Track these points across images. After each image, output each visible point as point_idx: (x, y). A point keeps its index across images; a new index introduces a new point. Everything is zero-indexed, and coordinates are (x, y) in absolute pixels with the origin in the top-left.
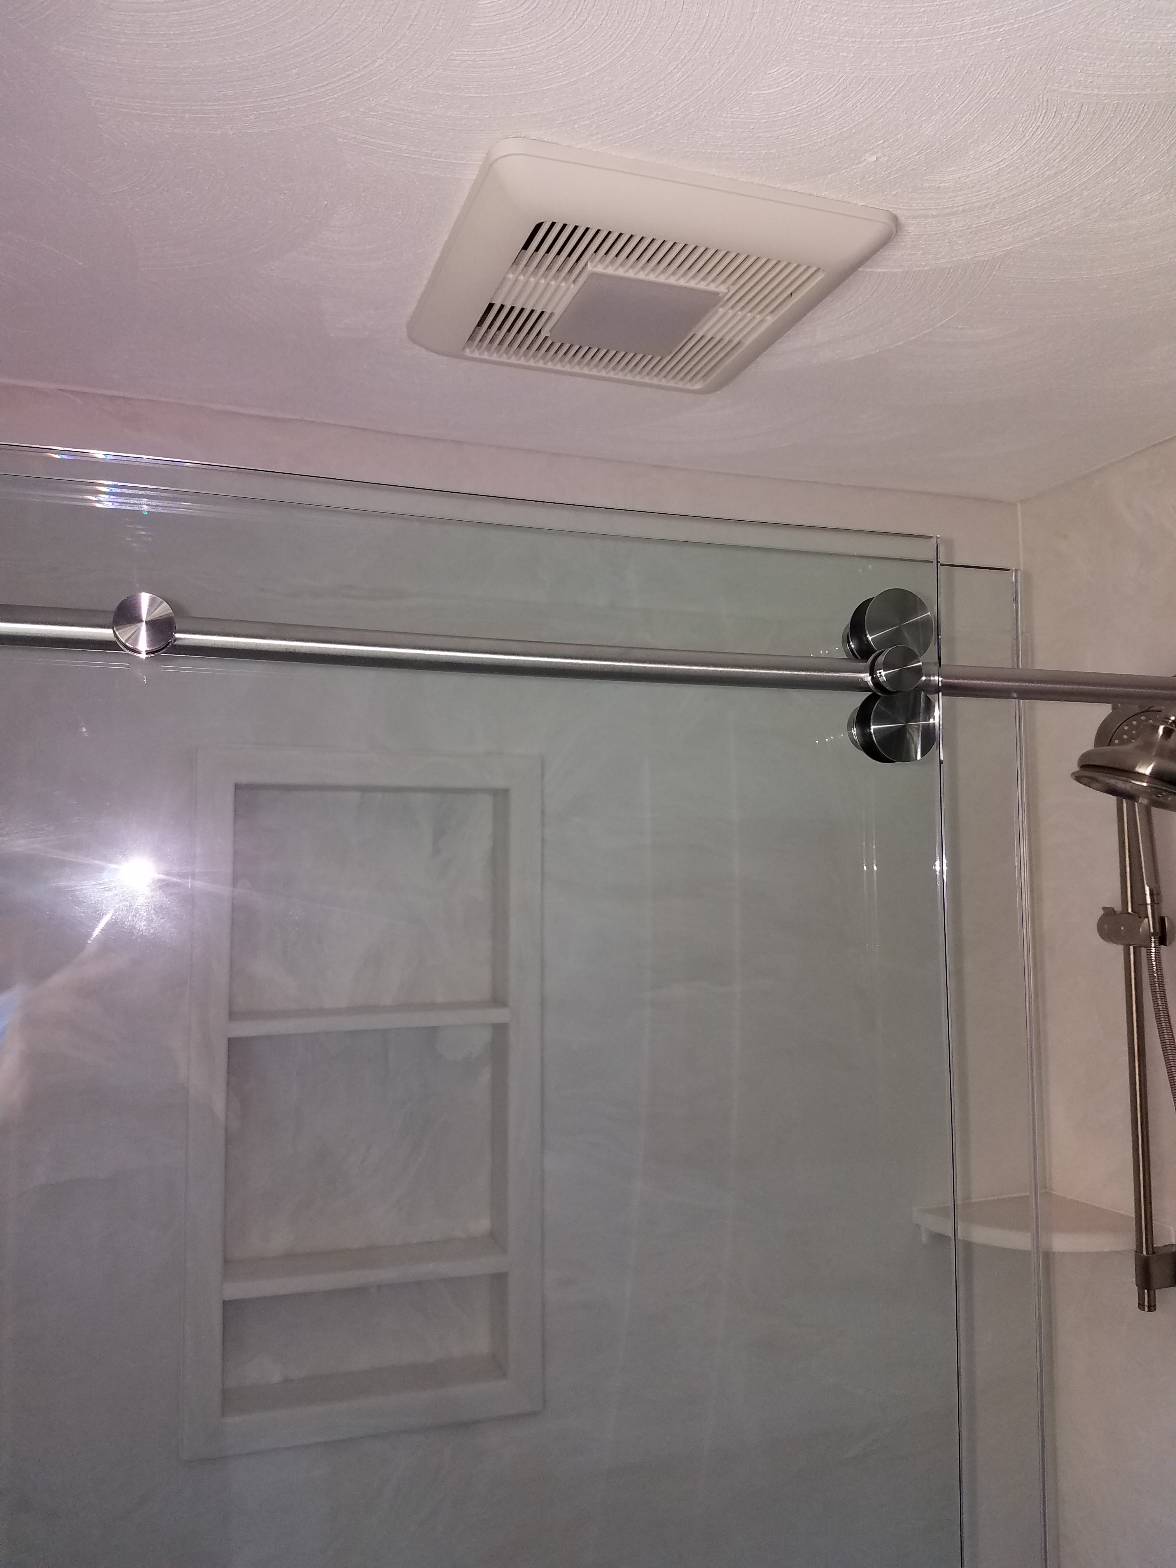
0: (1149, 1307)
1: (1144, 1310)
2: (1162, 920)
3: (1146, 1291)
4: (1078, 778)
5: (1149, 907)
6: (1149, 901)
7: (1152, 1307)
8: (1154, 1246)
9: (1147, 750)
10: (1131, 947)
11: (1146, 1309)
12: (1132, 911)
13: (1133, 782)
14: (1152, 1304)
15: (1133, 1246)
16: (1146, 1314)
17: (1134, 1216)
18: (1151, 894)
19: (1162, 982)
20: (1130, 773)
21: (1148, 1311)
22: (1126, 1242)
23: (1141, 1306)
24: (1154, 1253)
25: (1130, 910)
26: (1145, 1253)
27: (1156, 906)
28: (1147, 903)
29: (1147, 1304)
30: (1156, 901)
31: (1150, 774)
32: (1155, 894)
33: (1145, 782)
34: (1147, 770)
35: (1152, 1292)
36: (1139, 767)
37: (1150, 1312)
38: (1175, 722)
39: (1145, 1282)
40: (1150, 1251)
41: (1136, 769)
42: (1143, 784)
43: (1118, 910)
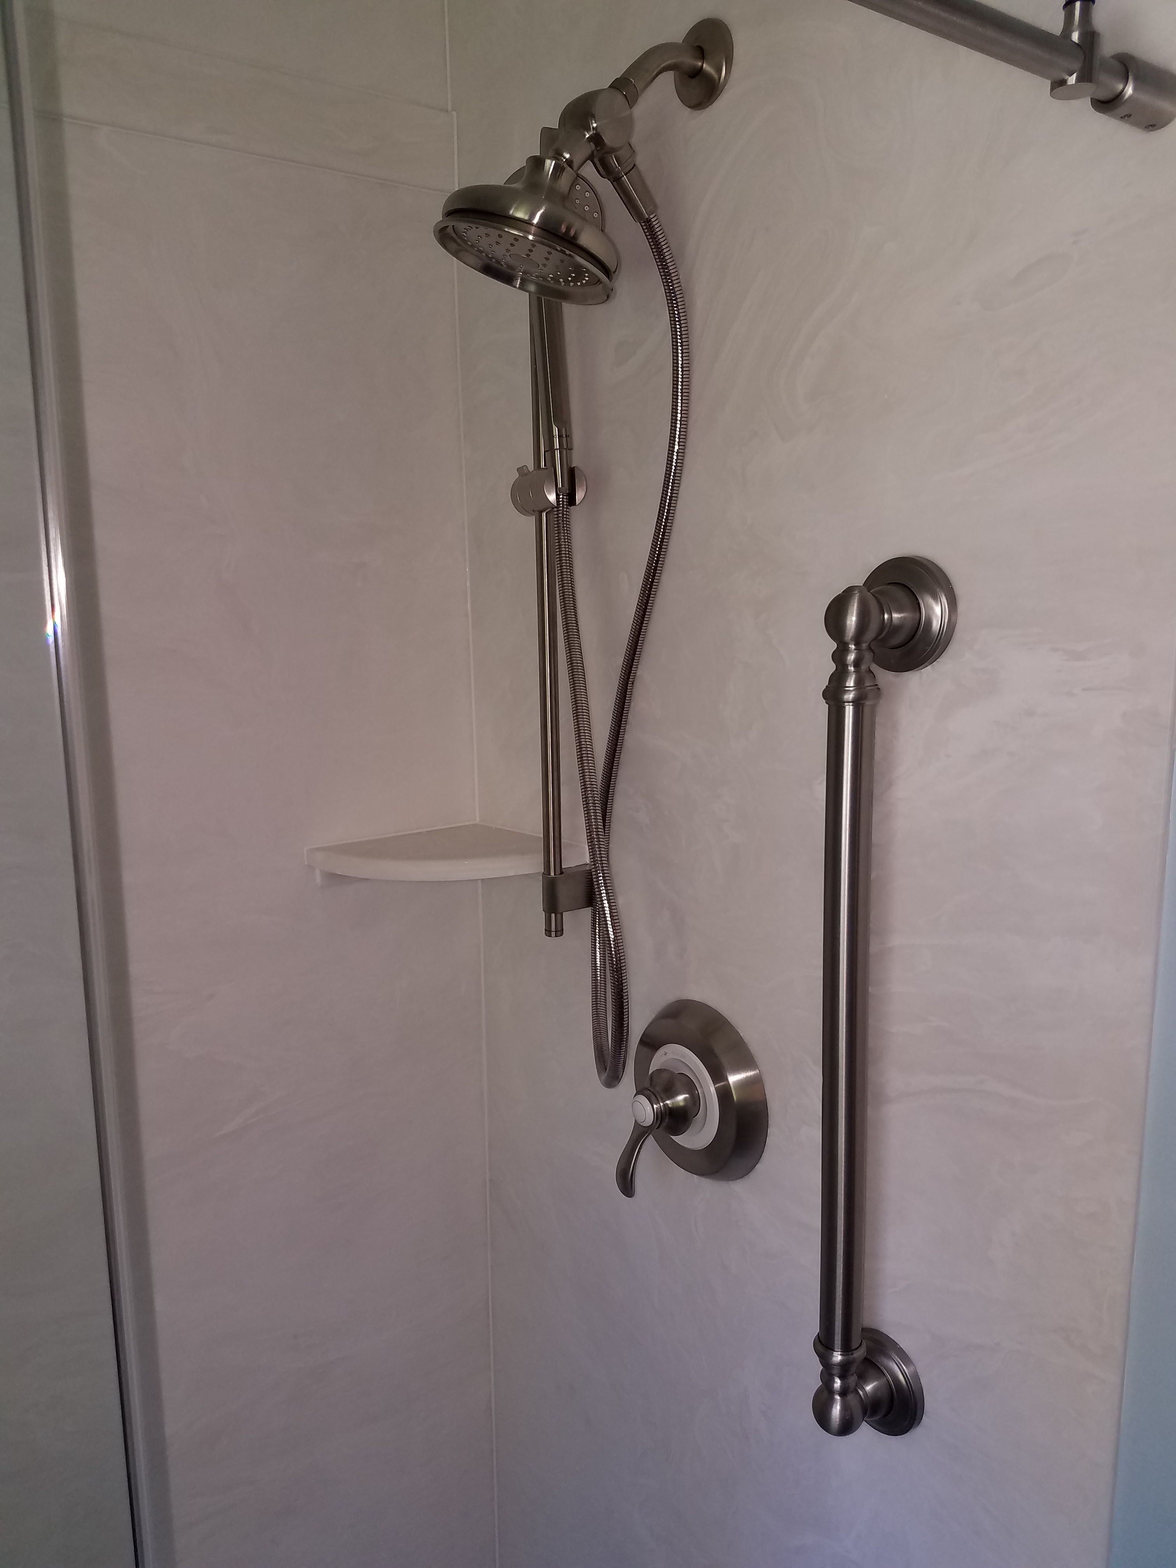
0: (556, 932)
1: (550, 936)
2: (571, 476)
3: (553, 915)
5: (558, 456)
6: (557, 445)
7: (559, 932)
8: (563, 867)
10: (544, 514)
11: (553, 934)
12: (544, 467)
14: (560, 928)
15: (541, 869)
16: (553, 941)
17: (544, 837)
18: (560, 436)
20: (500, 219)
22: (533, 864)
23: (548, 932)
24: (562, 874)
25: (542, 468)
26: (552, 874)
27: (564, 451)
28: (555, 448)
29: (554, 929)
30: (565, 447)
31: (537, 224)
32: (564, 436)
33: (534, 235)
34: (532, 216)
35: (559, 916)
36: (517, 209)
37: (557, 937)
38: (569, 162)
39: (552, 905)
40: (558, 872)
41: (511, 212)
42: (531, 237)
43: (531, 468)
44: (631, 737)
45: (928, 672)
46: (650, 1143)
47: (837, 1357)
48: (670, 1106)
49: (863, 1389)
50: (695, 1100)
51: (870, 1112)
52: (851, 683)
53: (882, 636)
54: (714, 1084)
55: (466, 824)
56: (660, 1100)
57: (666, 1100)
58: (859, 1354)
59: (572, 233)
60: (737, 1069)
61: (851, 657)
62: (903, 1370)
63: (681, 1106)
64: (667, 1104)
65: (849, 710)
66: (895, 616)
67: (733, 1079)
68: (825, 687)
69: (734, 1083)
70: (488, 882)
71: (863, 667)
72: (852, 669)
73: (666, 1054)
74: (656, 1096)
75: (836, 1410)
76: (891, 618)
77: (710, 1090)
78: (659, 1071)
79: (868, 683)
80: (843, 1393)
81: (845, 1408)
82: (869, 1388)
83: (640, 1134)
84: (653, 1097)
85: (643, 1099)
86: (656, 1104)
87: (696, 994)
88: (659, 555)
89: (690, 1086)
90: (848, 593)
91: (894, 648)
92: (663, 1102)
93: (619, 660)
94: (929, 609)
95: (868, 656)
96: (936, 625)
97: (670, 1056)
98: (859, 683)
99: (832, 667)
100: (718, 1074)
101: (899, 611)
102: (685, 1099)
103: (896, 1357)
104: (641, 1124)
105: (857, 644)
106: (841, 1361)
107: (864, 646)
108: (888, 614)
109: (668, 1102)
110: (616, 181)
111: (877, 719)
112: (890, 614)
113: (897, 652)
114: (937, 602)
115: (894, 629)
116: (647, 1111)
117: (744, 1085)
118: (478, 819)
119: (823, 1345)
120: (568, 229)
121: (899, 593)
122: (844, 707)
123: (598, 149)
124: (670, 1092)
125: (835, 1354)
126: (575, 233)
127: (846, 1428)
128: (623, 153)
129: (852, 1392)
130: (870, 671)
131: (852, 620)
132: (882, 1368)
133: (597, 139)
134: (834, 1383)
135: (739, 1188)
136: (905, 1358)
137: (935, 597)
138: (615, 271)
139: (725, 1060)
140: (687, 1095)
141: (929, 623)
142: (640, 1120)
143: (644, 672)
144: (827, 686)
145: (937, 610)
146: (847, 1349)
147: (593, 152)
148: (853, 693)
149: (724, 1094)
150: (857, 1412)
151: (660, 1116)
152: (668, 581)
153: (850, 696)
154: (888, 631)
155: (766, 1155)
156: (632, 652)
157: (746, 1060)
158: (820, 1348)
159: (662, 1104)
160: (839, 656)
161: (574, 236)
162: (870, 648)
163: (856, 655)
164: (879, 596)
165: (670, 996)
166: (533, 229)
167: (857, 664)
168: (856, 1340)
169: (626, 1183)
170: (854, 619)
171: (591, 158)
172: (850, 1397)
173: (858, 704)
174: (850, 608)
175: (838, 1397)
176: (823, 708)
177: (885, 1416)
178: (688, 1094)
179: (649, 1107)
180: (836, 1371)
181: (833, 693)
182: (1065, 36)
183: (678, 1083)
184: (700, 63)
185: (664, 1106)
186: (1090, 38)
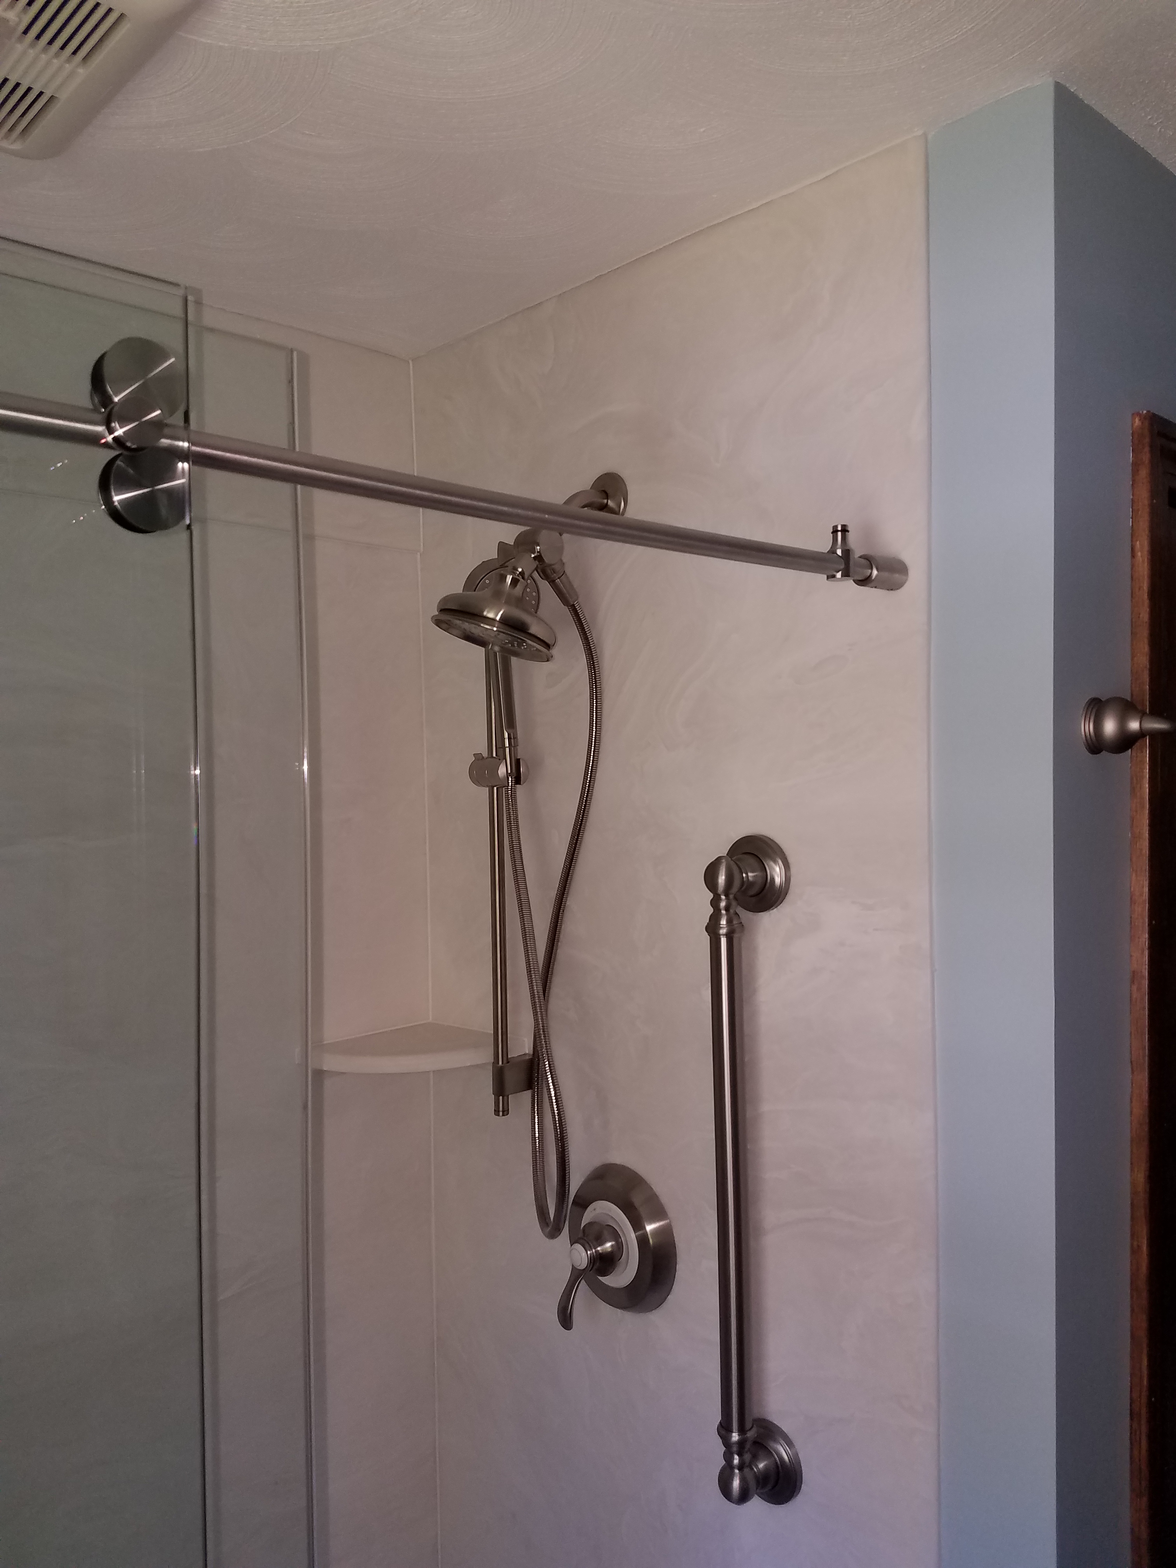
0: (503, 1112)
1: (499, 1115)
2: (518, 762)
3: (501, 1098)
4: (438, 622)
5: (507, 750)
6: (507, 744)
7: (506, 1112)
8: (509, 1057)
9: (497, 596)
10: (495, 788)
11: (501, 1113)
12: (496, 755)
13: (482, 625)
14: (506, 1109)
15: (491, 1059)
16: (501, 1119)
17: (492, 1032)
18: (509, 738)
19: (516, 817)
20: (476, 616)
21: (503, 1115)
22: (484, 1056)
23: (497, 1112)
24: (508, 1062)
25: (494, 755)
26: (500, 1063)
27: (512, 748)
28: (506, 746)
29: (502, 1110)
30: (513, 745)
31: (500, 619)
32: (512, 738)
33: (497, 627)
34: (497, 615)
35: (505, 1098)
36: (488, 612)
37: (504, 1116)
38: (522, 574)
39: (500, 1089)
40: (505, 1061)
41: (485, 613)
42: (495, 629)
43: (485, 755)
44: (563, 952)
45: (774, 912)
46: (583, 1285)
47: (735, 1437)
48: (600, 1252)
49: (757, 1467)
50: (619, 1247)
51: (752, 1243)
52: (723, 922)
53: (743, 889)
54: (635, 1233)
55: (422, 1022)
56: (593, 1247)
57: (598, 1247)
58: (751, 1434)
59: (525, 625)
60: (652, 1220)
61: (723, 904)
62: (788, 1451)
63: (609, 1252)
64: (598, 1251)
65: (724, 941)
66: (750, 874)
67: (650, 1228)
68: (706, 924)
69: (651, 1231)
70: (439, 1073)
71: (732, 911)
72: (723, 912)
73: (595, 1210)
74: (589, 1245)
75: (736, 1483)
76: (747, 876)
77: (631, 1237)
78: (590, 1224)
79: (735, 922)
80: (741, 1467)
81: (743, 1480)
82: (761, 1465)
83: (577, 1275)
84: (587, 1246)
85: (578, 1247)
86: (589, 1250)
87: (617, 1158)
88: (582, 820)
89: (615, 1236)
90: (718, 860)
91: (752, 896)
92: (595, 1249)
93: (553, 893)
94: (772, 869)
95: (734, 903)
96: (778, 880)
97: (598, 1211)
98: (729, 922)
99: (711, 910)
100: (637, 1225)
101: (752, 872)
102: (612, 1246)
103: (783, 1442)
104: (578, 1268)
105: (727, 896)
106: (738, 1440)
107: (731, 896)
108: (745, 874)
109: (599, 1249)
110: (552, 582)
111: (743, 945)
112: (747, 874)
113: (754, 900)
114: (776, 864)
115: (751, 884)
116: (582, 1256)
117: (655, 1232)
118: (431, 1017)
119: (724, 1429)
120: (520, 621)
121: (752, 861)
122: (720, 939)
123: (541, 563)
124: (600, 1241)
125: (734, 1434)
127: (744, 1497)
128: (557, 567)
129: (747, 1466)
130: (736, 914)
131: (722, 879)
132: (771, 1451)
133: (539, 558)
134: (734, 1459)
135: (655, 1317)
136: (790, 1443)
137: (775, 862)
138: (553, 645)
139: (643, 1211)
140: (613, 1243)
141: (773, 879)
142: (577, 1265)
143: (572, 903)
144: (708, 923)
145: (777, 869)
146: (742, 1431)
147: (537, 566)
148: (726, 929)
149: (643, 1241)
150: (752, 1484)
151: (592, 1260)
152: (590, 837)
153: (723, 931)
154: (746, 885)
155: (676, 1287)
156: (563, 888)
157: (659, 1213)
158: (723, 1432)
159: (594, 1251)
160: (715, 903)
162: (735, 898)
163: (726, 902)
164: (737, 862)
165: (597, 1162)
167: (727, 909)
168: (748, 1425)
169: (566, 1320)
170: (723, 877)
171: (536, 569)
172: (746, 1470)
173: (730, 936)
174: (720, 871)
175: (737, 1471)
176: (706, 938)
177: (774, 1487)
178: (614, 1241)
179: (584, 1254)
180: (735, 1449)
181: (712, 928)
182: (833, 551)
183: (606, 1233)
184: (605, 501)
185: (596, 1252)
186: (847, 553)
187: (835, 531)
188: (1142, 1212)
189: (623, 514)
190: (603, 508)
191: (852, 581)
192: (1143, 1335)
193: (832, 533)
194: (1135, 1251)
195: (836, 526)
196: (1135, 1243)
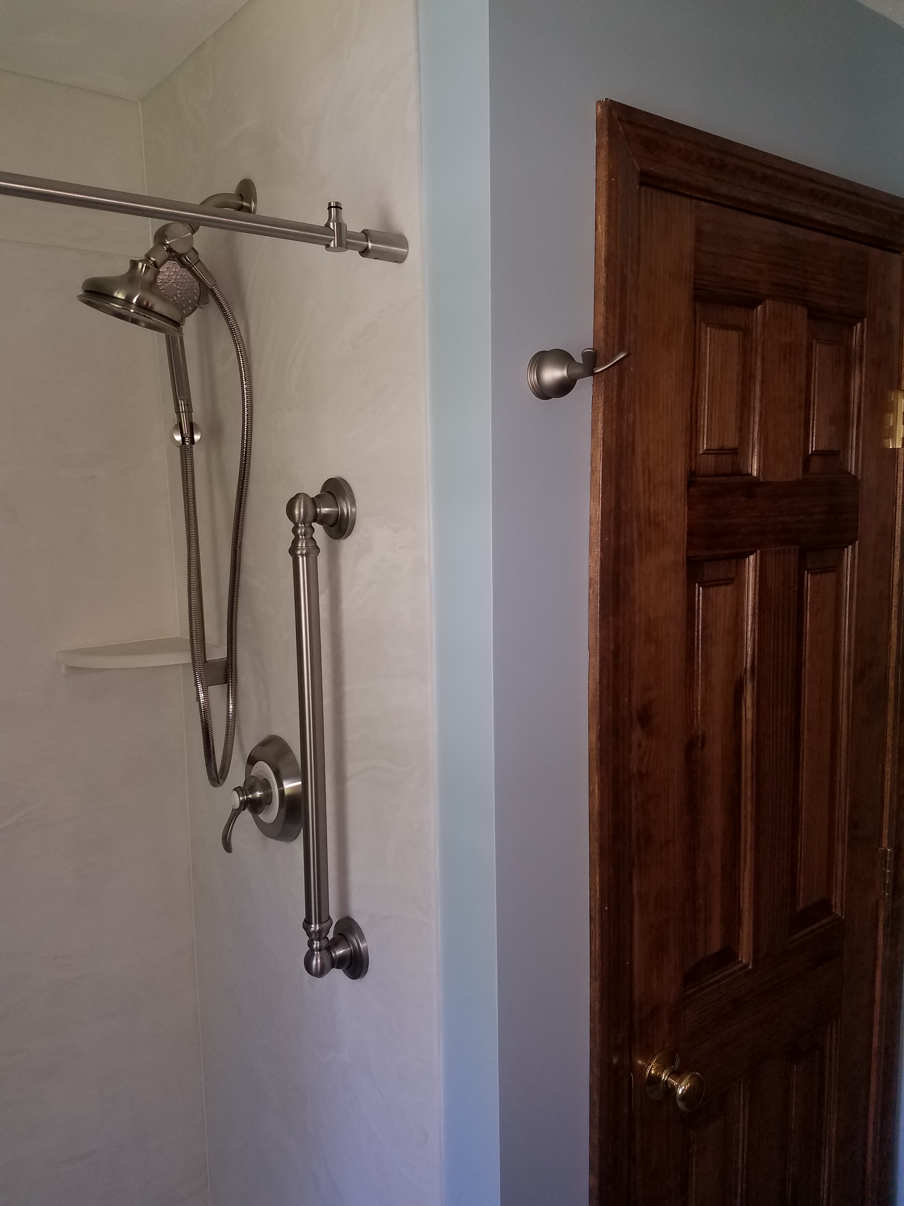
2: (191, 425)
4: (85, 300)
8: (207, 658)
18: (184, 405)
20: (110, 297)
24: (206, 663)
27: (187, 414)
28: (181, 411)
30: (187, 411)
31: (136, 302)
32: (186, 405)
36: (118, 293)
38: (155, 263)
48: (251, 798)
50: (266, 795)
52: (301, 545)
54: (278, 788)
56: (245, 795)
57: (249, 795)
58: (324, 926)
59: (150, 304)
61: (300, 531)
63: (258, 798)
64: (249, 797)
65: (301, 559)
66: (324, 509)
68: (291, 547)
71: (308, 536)
72: (301, 537)
73: (257, 767)
74: (243, 792)
75: (316, 962)
76: (321, 510)
77: (275, 790)
79: (310, 545)
80: (320, 950)
81: (320, 959)
82: (339, 952)
83: (234, 814)
84: (241, 792)
85: (235, 794)
86: (242, 797)
87: (275, 731)
89: (265, 787)
91: (331, 526)
92: (247, 796)
95: (309, 530)
96: (345, 513)
97: (259, 768)
98: (306, 545)
99: (293, 536)
100: (280, 781)
101: (327, 507)
102: (261, 794)
103: (357, 934)
104: (234, 808)
105: (304, 525)
106: (317, 930)
107: (307, 525)
108: (319, 508)
113: (333, 529)
116: (236, 800)
118: (177, 633)
119: (307, 923)
120: (148, 303)
124: (251, 790)
125: (313, 926)
126: (152, 305)
127: (321, 973)
129: (324, 949)
131: (299, 512)
132: (349, 941)
134: (314, 944)
135: (295, 845)
136: (362, 935)
139: (283, 772)
141: (343, 512)
142: (234, 806)
146: (320, 923)
148: (305, 550)
149: (282, 792)
150: (328, 963)
151: (244, 803)
153: (301, 552)
154: (320, 517)
158: (306, 925)
159: (245, 797)
160: (295, 530)
161: (151, 306)
162: (311, 526)
163: (304, 530)
165: (267, 734)
166: (133, 307)
167: (305, 534)
169: (226, 844)
172: (323, 952)
173: (307, 556)
174: (297, 505)
175: (316, 953)
176: (291, 559)
177: (349, 967)
178: (263, 792)
179: (238, 799)
180: (314, 937)
181: (293, 551)
182: (327, 225)
183: (258, 785)
184: (241, 202)
185: (247, 798)
186: (340, 225)
187: (330, 208)
188: (594, 764)
189: (254, 213)
190: (241, 208)
191: (358, 252)
192: (596, 857)
193: (328, 209)
194: (591, 793)
195: (330, 203)
196: (591, 787)
